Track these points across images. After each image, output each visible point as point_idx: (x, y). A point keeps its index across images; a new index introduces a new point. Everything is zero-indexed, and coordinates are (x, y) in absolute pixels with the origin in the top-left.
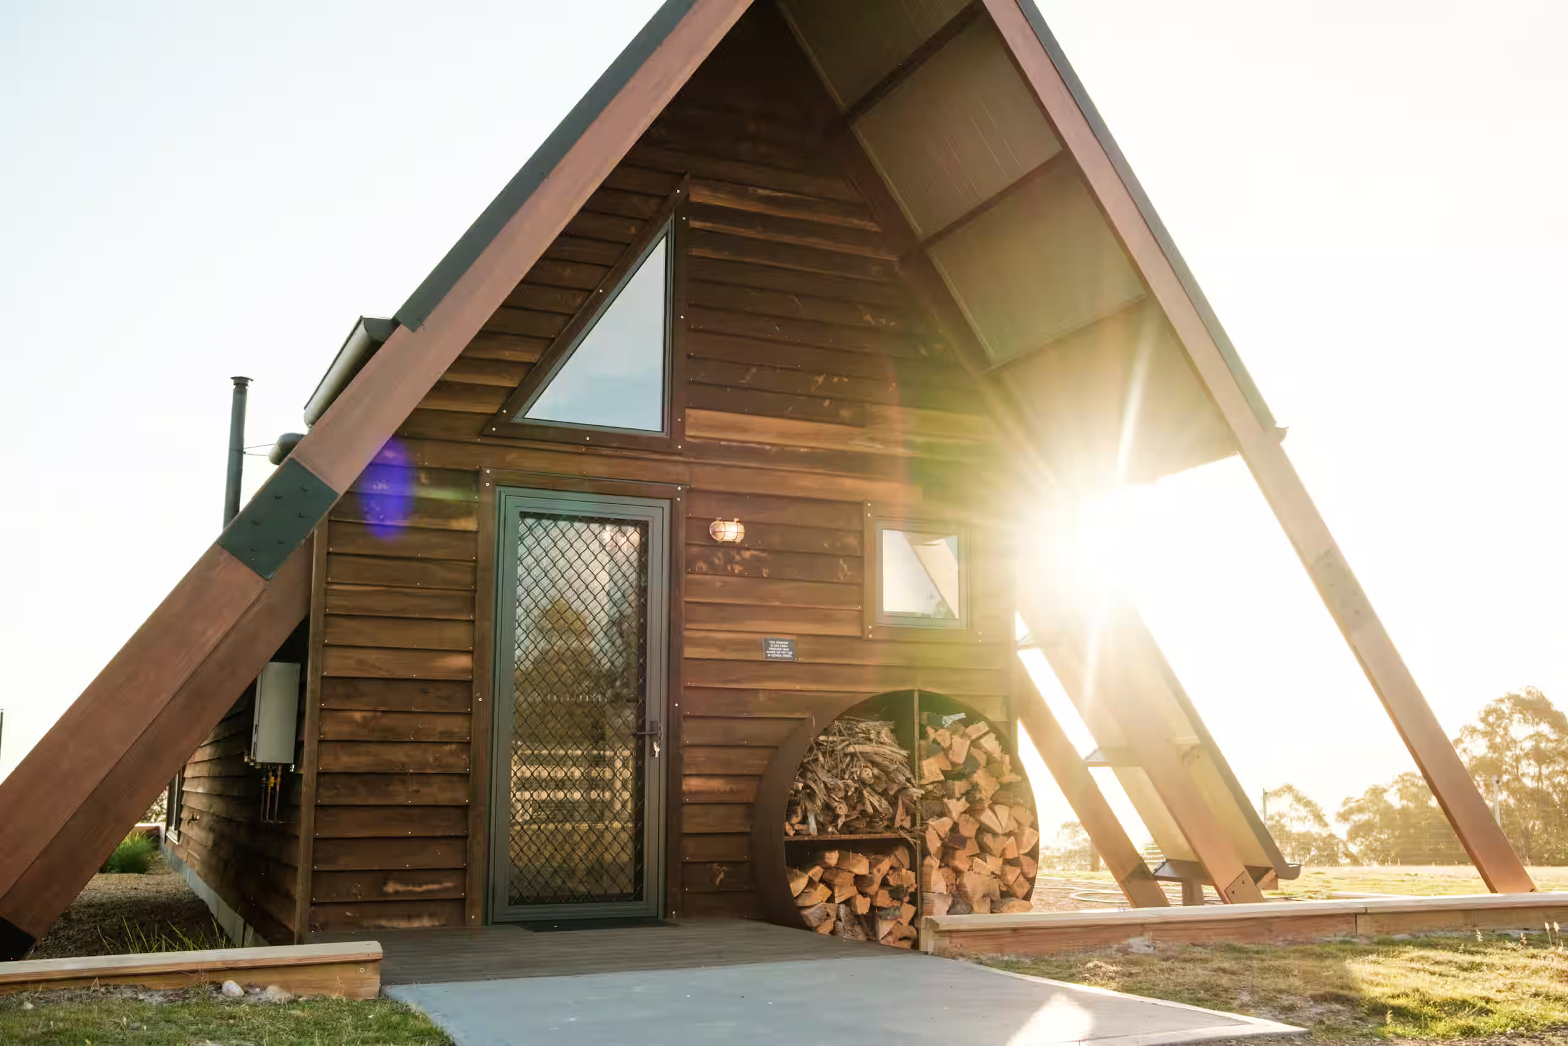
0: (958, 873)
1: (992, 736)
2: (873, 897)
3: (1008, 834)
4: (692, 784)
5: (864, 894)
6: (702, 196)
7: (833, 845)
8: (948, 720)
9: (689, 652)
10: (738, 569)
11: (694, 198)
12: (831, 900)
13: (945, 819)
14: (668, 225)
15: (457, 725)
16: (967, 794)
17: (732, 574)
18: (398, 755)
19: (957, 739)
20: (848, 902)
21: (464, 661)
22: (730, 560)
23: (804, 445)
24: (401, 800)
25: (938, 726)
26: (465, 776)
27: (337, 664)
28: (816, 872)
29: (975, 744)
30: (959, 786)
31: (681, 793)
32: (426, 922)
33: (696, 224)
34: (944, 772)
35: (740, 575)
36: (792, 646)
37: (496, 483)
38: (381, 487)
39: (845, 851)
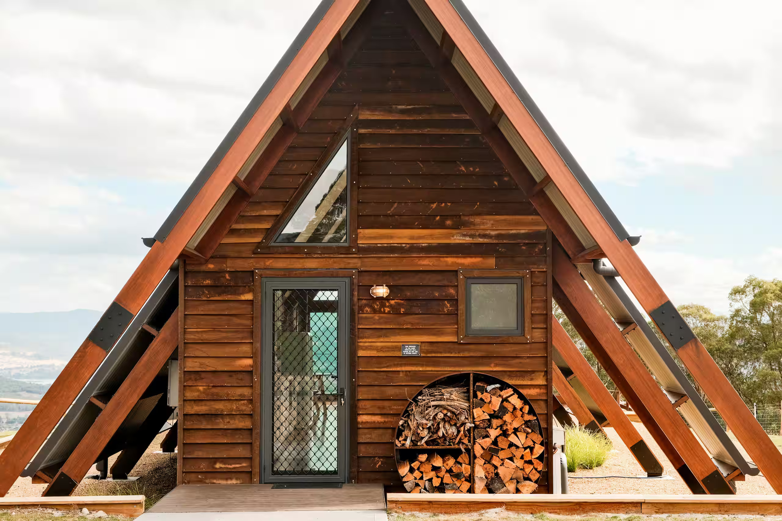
0: (496, 468)
1: (516, 396)
2: (442, 479)
3: (525, 448)
4: (362, 419)
5: (438, 477)
6: (366, 115)
7: (423, 451)
8: (489, 388)
9: (361, 353)
10: (387, 310)
11: (361, 117)
12: (422, 478)
13: (487, 439)
14: (348, 134)
15: (246, 392)
16: (501, 426)
17: (384, 313)
18: (219, 406)
19: (494, 398)
20: (430, 480)
21: (249, 362)
22: (383, 306)
23: (424, 242)
24: (222, 426)
25: (483, 390)
26: (251, 415)
27: (192, 365)
28: (415, 465)
29: (505, 400)
30: (496, 422)
31: (358, 423)
32: (234, 482)
33: (362, 131)
34: (490, 415)
35: (389, 313)
36: (416, 349)
37: (261, 276)
38: (208, 282)
39: (431, 454)
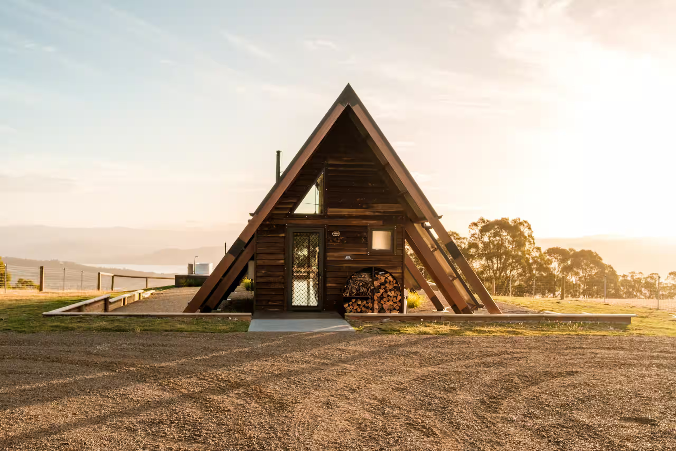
0: (382, 304)
1: (391, 276)
2: (361, 309)
3: (394, 297)
4: (329, 285)
5: (359, 308)
6: (331, 162)
7: (354, 298)
8: (380, 273)
9: (328, 259)
10: (339, 241)
11: (329, 163)
12: (353, 309)
13: (379, 293)
14: (324, 169)
15: (282, 273)
16: (385, 288)
17: (338, 242)
18: (271, 279)
19: (382, 277)
20: (356, 309)
21: (283, 261)
22: (337, 240)
23: (354, 214)
24: (271, 287)
25: (378, 274)
26: (283, 283)
27: (260, 262)
28: (350, 303)
29: (387, 278)
30: (382, 287)
31: (326, 287)
32: (276, 310)
33: (330, 168)
34: (380, 284)
35: (340, 243)
36: (351, 257)
37: (288, 227)
38: (266, 229)
39: (357, 299)
